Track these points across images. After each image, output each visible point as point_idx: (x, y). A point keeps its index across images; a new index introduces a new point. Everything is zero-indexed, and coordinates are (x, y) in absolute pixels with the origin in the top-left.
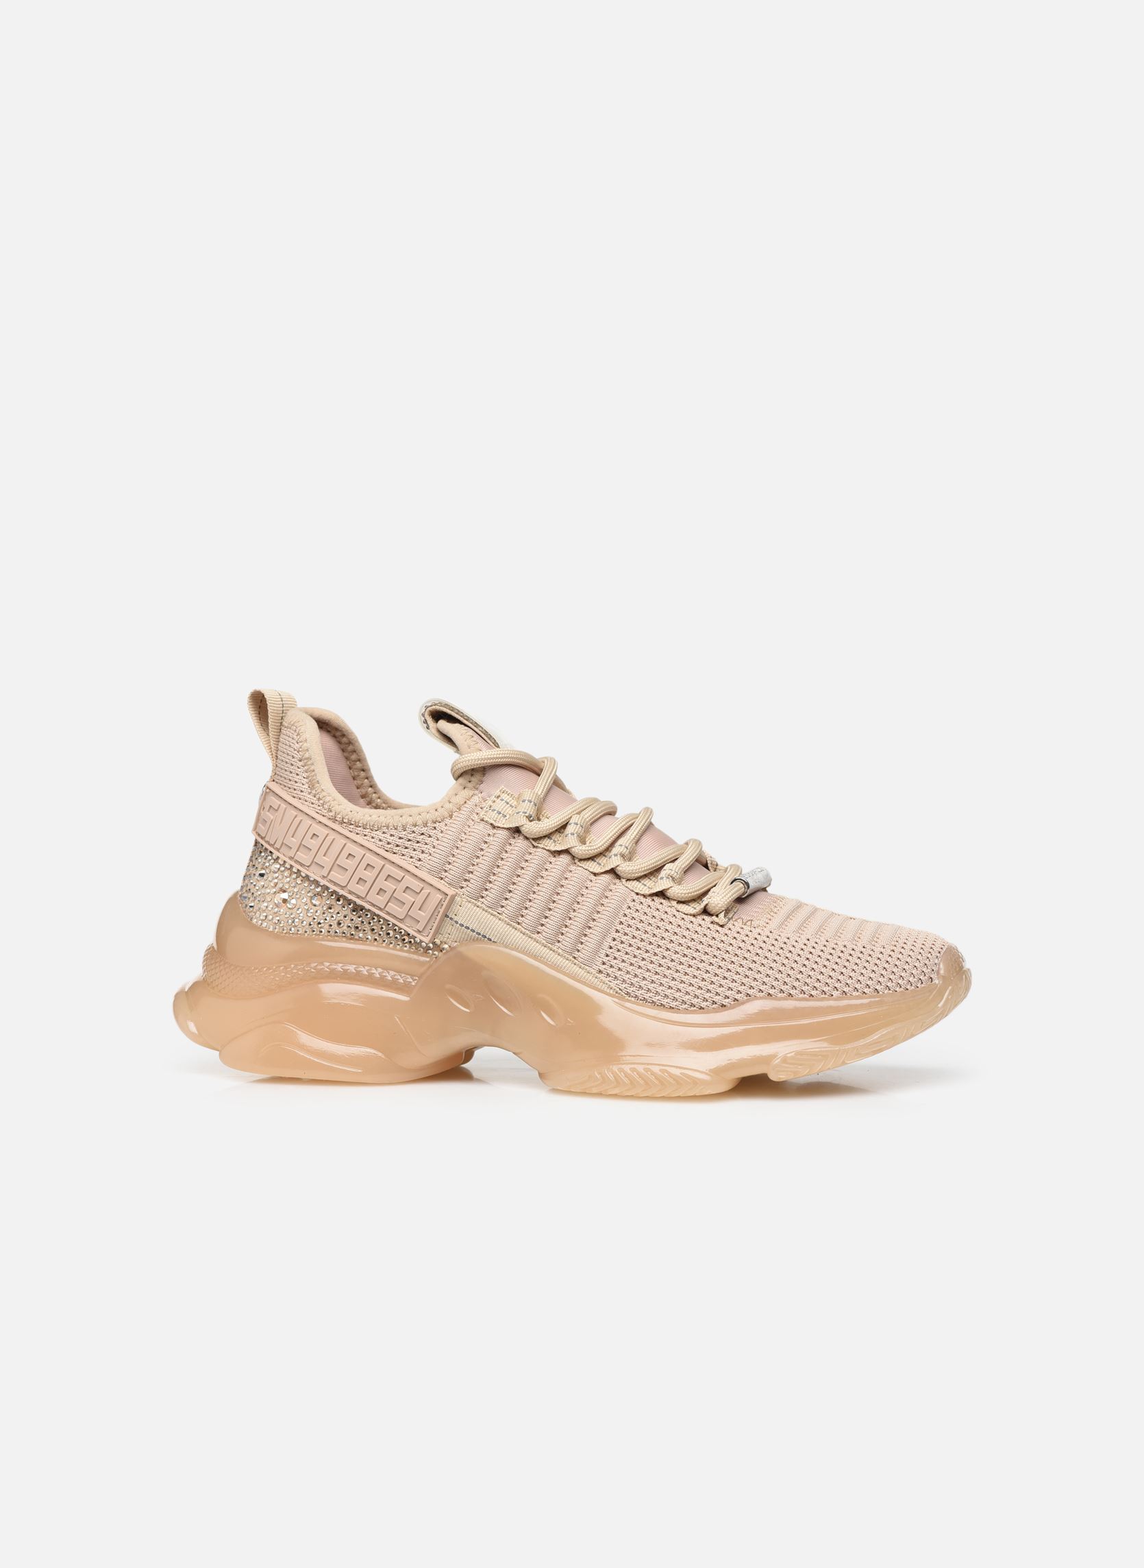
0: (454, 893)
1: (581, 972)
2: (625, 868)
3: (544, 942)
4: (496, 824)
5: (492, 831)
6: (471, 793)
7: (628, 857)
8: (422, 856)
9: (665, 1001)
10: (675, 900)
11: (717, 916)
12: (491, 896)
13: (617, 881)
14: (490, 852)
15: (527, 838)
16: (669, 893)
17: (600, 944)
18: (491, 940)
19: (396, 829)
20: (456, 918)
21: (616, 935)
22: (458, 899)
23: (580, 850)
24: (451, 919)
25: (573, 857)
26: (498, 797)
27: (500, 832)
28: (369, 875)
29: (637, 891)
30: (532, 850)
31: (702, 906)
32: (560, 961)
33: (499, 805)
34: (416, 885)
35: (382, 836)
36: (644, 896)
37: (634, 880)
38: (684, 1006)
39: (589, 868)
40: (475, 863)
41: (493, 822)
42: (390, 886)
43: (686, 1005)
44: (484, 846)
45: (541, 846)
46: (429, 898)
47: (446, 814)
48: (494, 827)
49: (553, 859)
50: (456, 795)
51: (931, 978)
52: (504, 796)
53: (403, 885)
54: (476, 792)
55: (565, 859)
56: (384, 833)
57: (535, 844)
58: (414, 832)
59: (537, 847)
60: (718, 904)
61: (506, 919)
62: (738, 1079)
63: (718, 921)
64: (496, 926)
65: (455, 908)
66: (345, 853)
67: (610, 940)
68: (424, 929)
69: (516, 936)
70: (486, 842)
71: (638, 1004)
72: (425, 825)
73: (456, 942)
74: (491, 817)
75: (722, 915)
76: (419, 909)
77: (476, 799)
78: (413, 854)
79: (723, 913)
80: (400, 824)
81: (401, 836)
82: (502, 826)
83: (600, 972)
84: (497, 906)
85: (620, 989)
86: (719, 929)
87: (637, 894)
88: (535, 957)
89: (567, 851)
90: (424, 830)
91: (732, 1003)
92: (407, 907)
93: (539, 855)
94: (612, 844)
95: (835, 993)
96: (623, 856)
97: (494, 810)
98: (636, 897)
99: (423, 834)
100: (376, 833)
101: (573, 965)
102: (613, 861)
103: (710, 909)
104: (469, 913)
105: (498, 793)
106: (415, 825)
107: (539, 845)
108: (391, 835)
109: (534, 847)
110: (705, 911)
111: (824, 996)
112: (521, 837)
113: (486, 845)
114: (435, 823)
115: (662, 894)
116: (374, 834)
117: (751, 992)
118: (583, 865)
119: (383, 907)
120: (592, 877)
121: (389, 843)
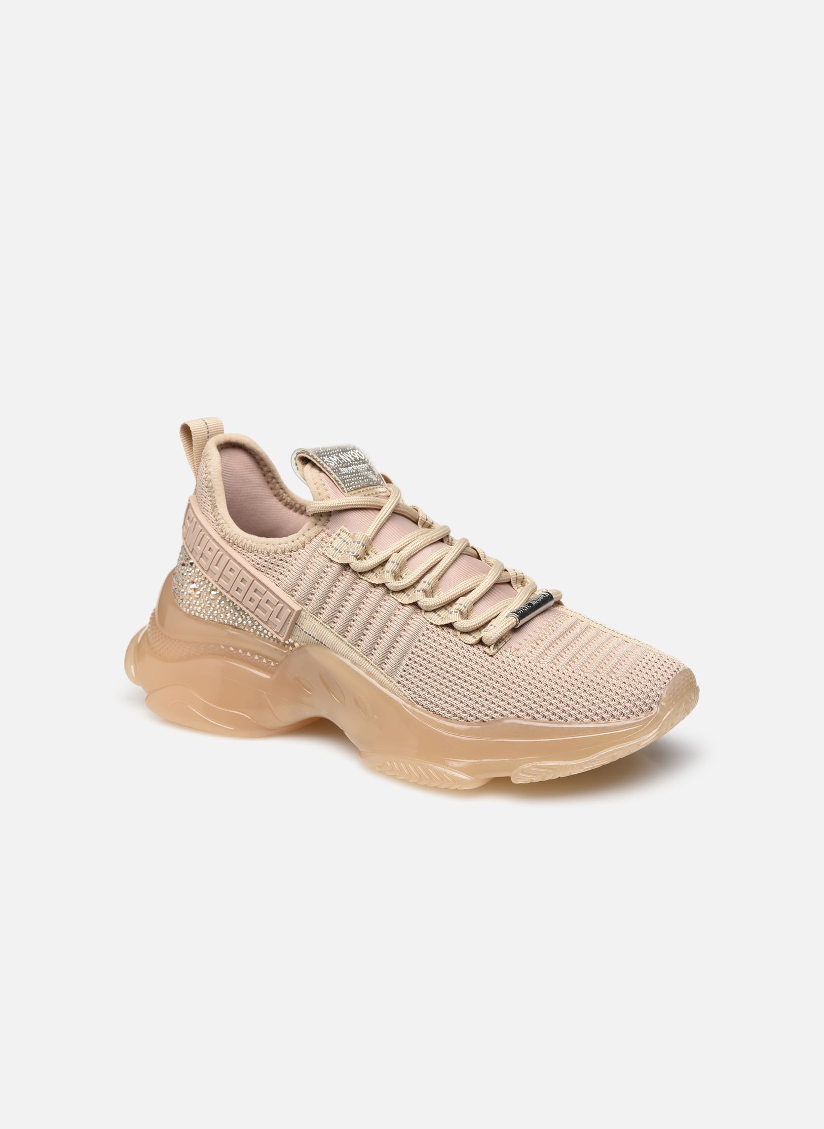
0: (300, 608)
1: (386, 681)
2: (424, 602)
3: (362, 654)
4: (333, 559)
5: (329, 564)
6: (320, 529)
7: (429, 593)
8: (280, 577)
9: (442, 712)
10: (459, 631)
11: (489, 647)
12: (326, 613)
13: (419, 611)
14: (327, 579)
15: (354, 572)
16: (455, 625)
17: (400, 661)
18: (326, 646)
19: (263, 554)
20: (302, 627)
21: (411, 656)
22: (303, 613)
23: (393, 584)
24: (299, 626)
25: (388, 589)
26: (339, 535)
27: (335, 565)
28: (243, 586)
29: (432, 621)
30: (358, 581)
31: (478, 638)
32: (372, 669)
33: (338, 543)
34: (274, 600)
35: (253, 557)
36: (437, 626)
37: (431, 612)
38: (456, 718)
39: (398, 599)
40: (316, 588)
41: (331, 557)
42: (257, 596)
43: (457, 718)
44: (323, 575)
45: (365, 578)
46: (282, 611)
47: (300, 545)
48: (331, 561)
49: (373, 589)
50: (309, 530)
51: (651, 707)
52: (343, 535)
53: (265, 599)
54: (324, 528)
55: (380, 591)
56: (255, 555)
57: (361, 577)
58: (275, 558)
59: (362, 579)
60: (492, 637)
61: (336, 633)
62: (489, 778)
63: (488, 652)
64: (329, 636)
65: (301, 619)
66: (228, 568)
67: (407, 659)
68: (280, 631)
69: (342, 646)
70: (324, 572)
71: (423, 711)
72: (283, 553)
73: (303, 642)
74: (330, 552)
75: (492, 647)
76: (277, 617)
77: (323, 535)
78: (274, 574)
79: (493, 645)
80: (265, 551)
81: (266, 560)
82: (337, 561)
83: (399, 682)
84: (330, 621)
85: (412, 698)
86: (488, 658)
87: (432, 624)
88: (355, 663)
89: (383, 585)
90: (282, 557)
91: (490, 720)
92: (268, 613)
93: (362, 585)
94: (418, 582)
95: (569, 719)
96: (425, 591)
97: (333, 547)
98: (430, 626)
99: (281, 560)
100: (250, 554)
101: (381, 674)
102: (417, 596)
103: (484, 640)
104: (311, 625)
105: (338, 531)
106: (276, 553)
107: (363, 578)
108: (260, 558)
109: (360, 579)
110: (481, 642)
111: (560, 721)
112: (350, 570)
113: (325, 575)
114: (291, 552)
115: (450, 626)
116: (249, 554)
117: (505, 713)
118: (394, 597)
119: (253, 611)
120: (401, 607)
121: (258, 564)
